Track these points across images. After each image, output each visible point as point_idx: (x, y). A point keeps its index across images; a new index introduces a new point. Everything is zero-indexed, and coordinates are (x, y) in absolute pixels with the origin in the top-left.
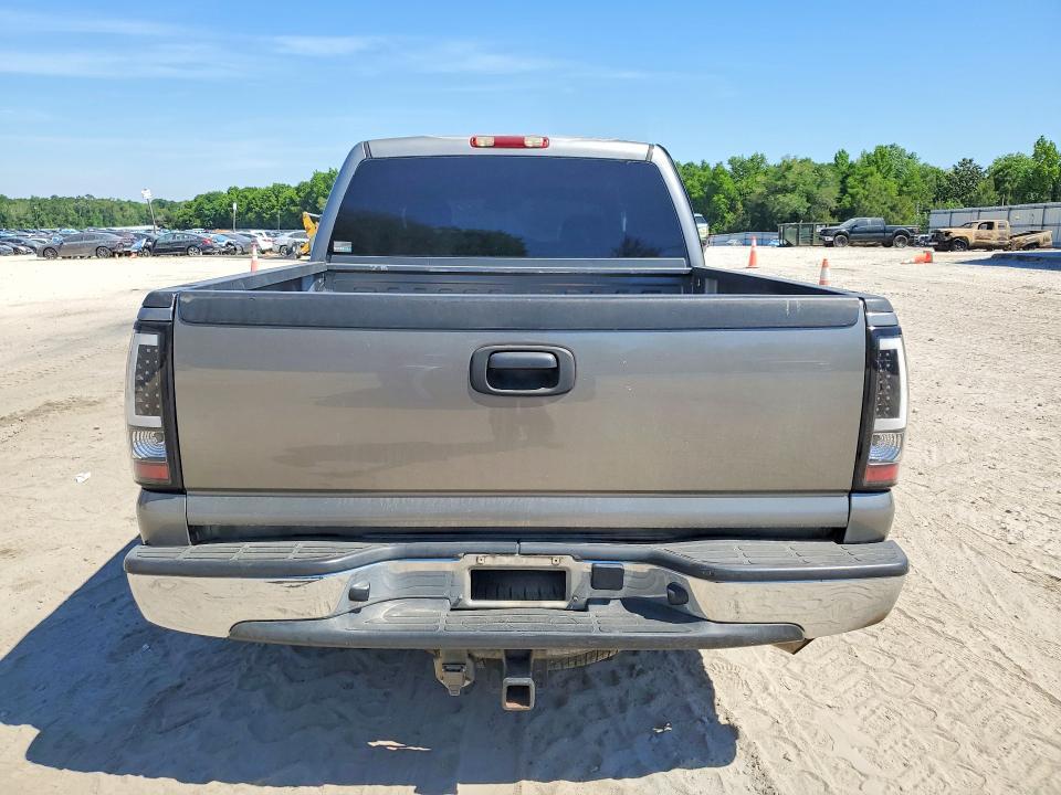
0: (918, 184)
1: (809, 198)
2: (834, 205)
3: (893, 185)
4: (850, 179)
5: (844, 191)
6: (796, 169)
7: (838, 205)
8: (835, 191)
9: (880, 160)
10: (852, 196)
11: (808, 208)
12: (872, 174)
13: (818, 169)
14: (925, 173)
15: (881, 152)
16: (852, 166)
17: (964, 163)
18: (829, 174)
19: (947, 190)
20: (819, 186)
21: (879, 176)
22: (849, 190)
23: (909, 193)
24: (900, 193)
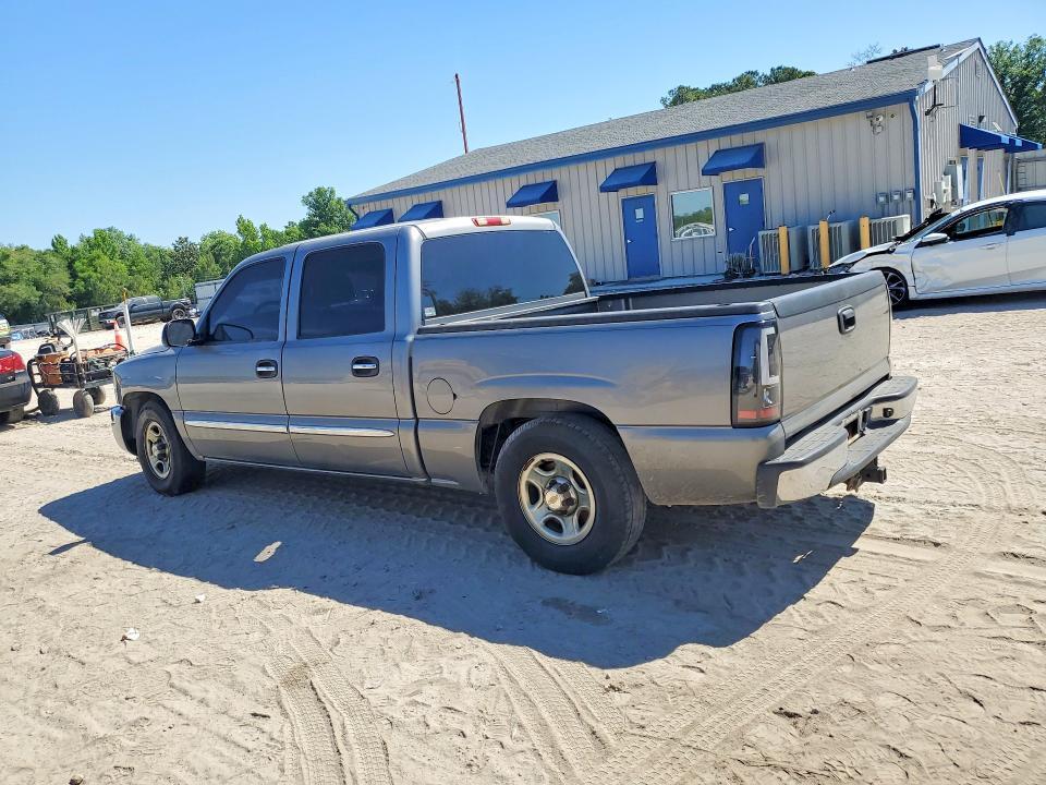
0: (145, 263)
1: (38, 285)
2: (68, 291)
3: (122, 266)
4: (77, 263)
5: (74, 275)
6: (15, 257)
7: (71, 290)
8: (65, 276)
9: (101, 242)
10: (84, 280)
11: (41, 297)
12: (99, 257)
13: (41, 256)
14: (150, 252)
15: (99, 234)
16: (74, 250)
17: (182, 241)
18: (54, 260)
19: (174, 267)
20: (45, 273)
21: (106, 259)
22: (80, 275)
23: (139, 272)
24: (131, 273)
